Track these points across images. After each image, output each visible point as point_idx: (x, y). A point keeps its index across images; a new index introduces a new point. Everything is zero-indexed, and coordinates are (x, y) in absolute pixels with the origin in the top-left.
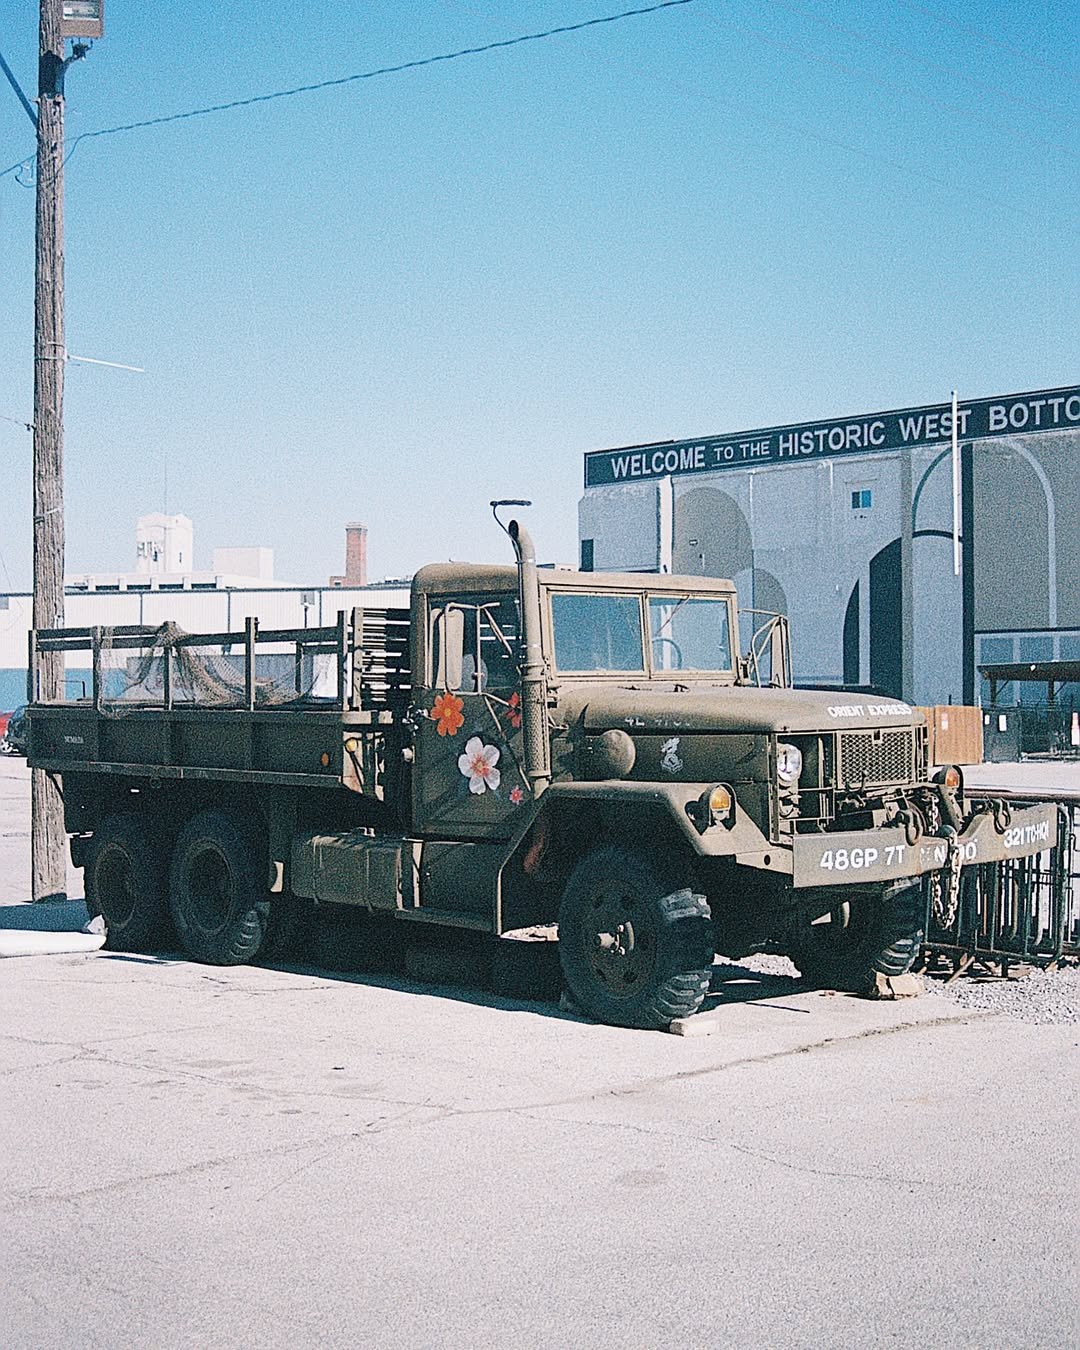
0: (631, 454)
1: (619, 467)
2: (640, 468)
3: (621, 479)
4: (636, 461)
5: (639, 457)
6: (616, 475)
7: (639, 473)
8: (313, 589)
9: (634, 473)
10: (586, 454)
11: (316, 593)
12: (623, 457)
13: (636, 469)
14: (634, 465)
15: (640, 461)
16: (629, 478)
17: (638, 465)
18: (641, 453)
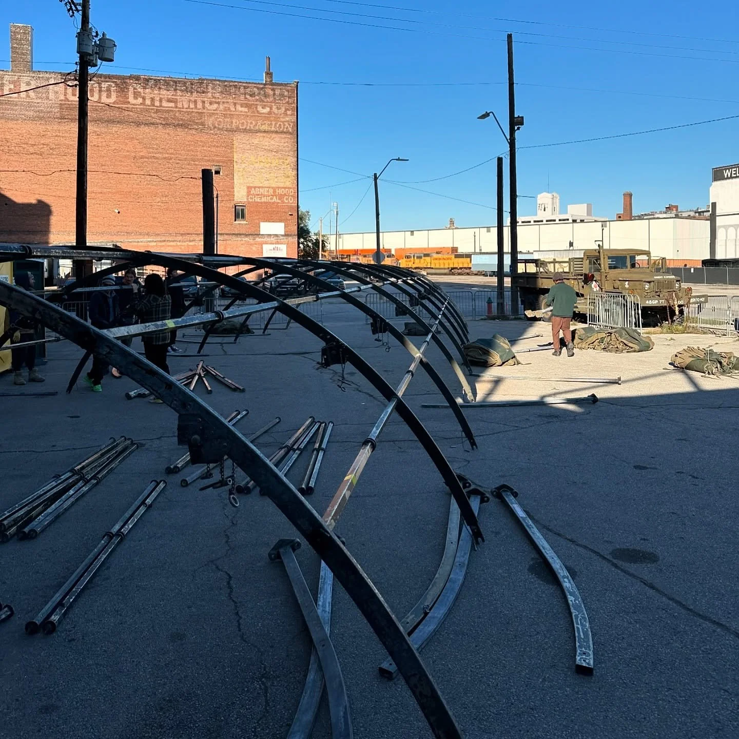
0: (732, 168)
1: (727, 173)
2: (736, 174)
3: (728, 178)
4: (734, 171)
5: (735, 169)
6: (726, 177)
7: (735, 175)
8: (606, 221)
9: (733, 175)
10: (713, 169)
11: (608, 223)
12: (729, 169)
13: (734, 174)
14: (733, 172)
15: (736, 171)
16: (731, 177)
17: (735, 172)
18: (736, 167)
